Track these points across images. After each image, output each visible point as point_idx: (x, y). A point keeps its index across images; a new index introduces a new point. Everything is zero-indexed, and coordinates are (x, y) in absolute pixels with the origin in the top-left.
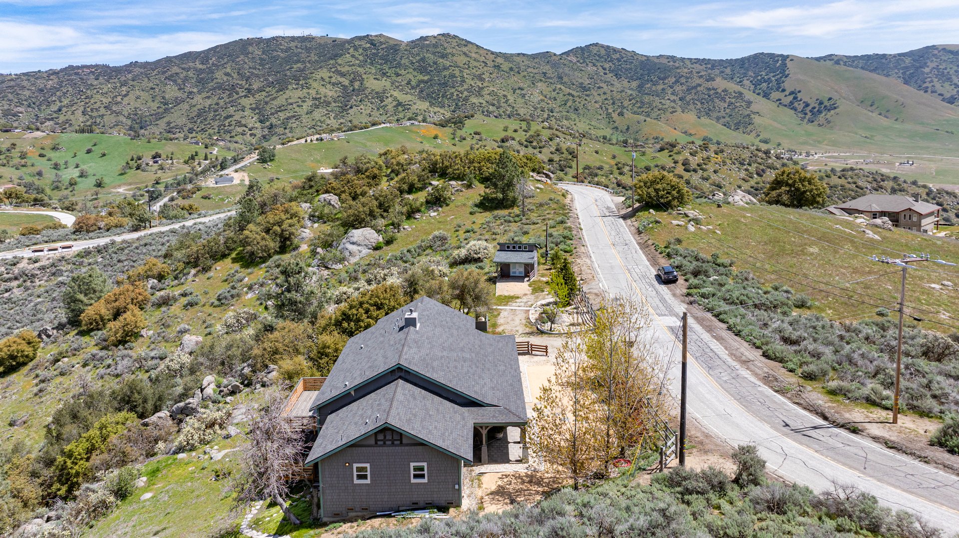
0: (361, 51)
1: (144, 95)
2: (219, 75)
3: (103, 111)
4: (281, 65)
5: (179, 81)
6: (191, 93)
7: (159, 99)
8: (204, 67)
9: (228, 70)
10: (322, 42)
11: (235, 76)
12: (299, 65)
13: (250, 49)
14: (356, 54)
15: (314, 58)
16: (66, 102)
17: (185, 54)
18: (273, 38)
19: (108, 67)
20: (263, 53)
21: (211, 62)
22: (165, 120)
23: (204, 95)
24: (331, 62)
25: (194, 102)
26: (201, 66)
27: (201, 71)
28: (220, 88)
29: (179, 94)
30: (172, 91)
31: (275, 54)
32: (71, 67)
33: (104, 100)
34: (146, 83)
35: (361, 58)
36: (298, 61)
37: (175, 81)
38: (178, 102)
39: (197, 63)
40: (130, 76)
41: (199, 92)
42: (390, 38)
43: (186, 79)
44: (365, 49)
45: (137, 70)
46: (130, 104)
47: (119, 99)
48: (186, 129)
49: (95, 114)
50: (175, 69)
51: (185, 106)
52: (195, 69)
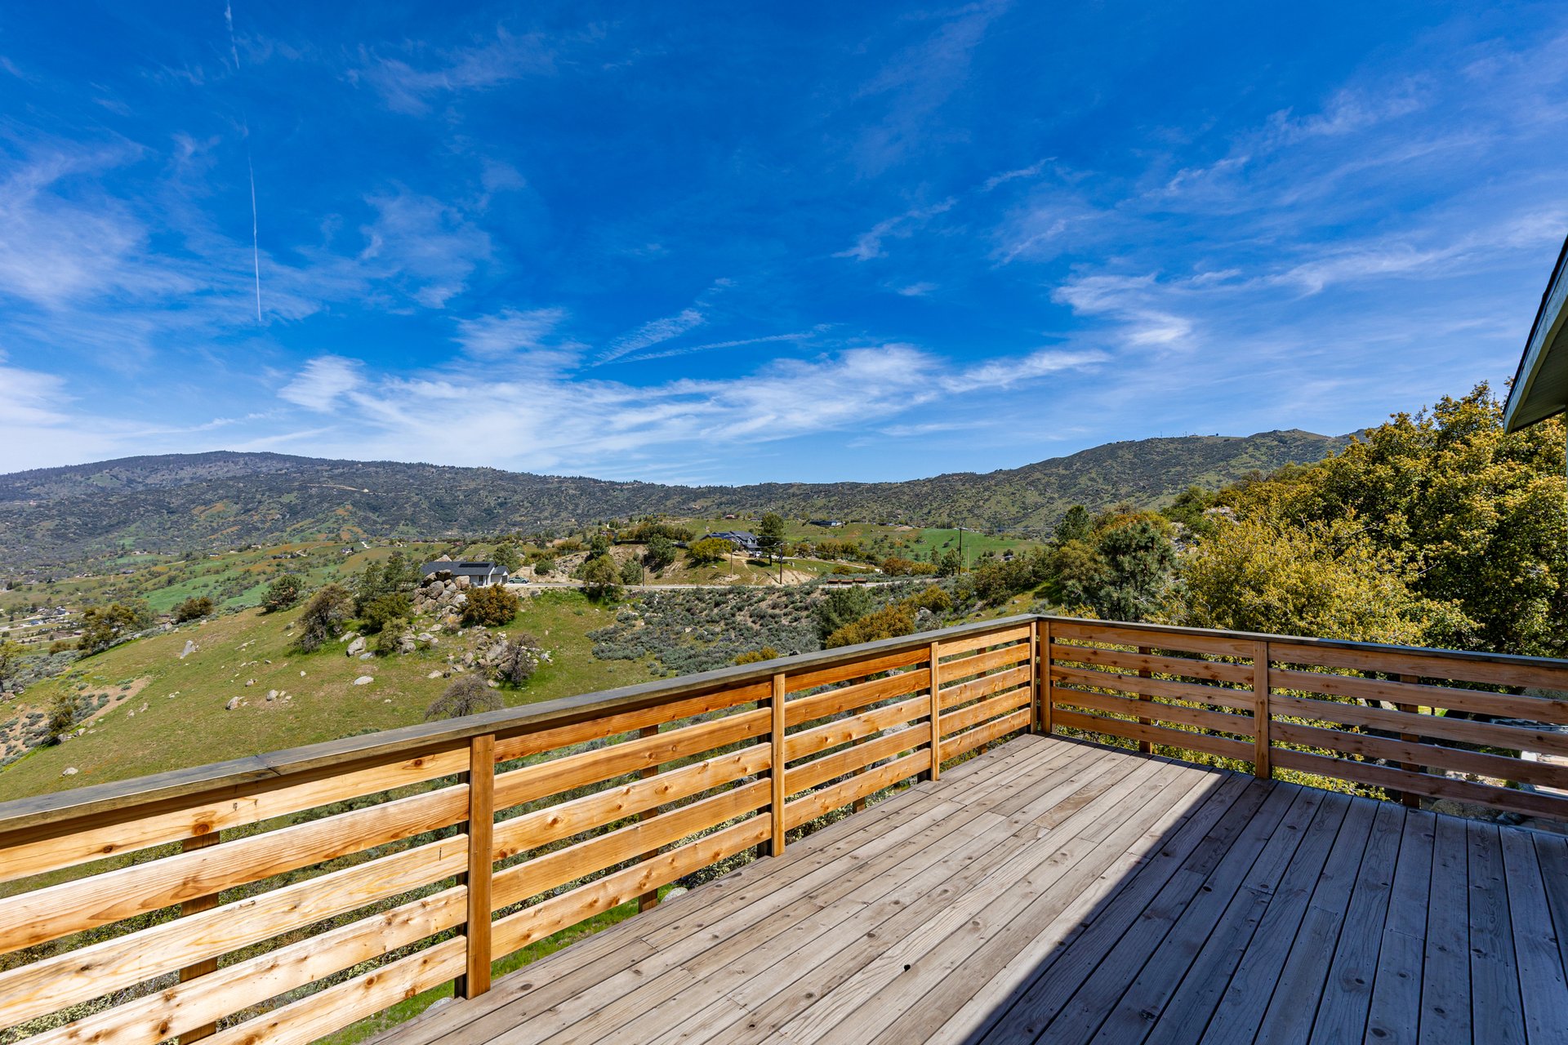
0: (1264, 450)
1: (1005, 500)
2: (1083, 481)
3: (965, 514)
4: (1155, 468)
5: (1041, 487)
6: (1052, 498)
7: (1019, 503)
8: (1068, 472)
9: (1093, 475)
10: (1210, 442)
11: (1101, 481)
12: (1178, 468)
13: (1120, 453)
14: (1257, 454)
15: (1198, 459)
16: (935, 505)
17: (1049, 461)
18: (1148, 441)
19: (975, 474)
20: (1135, 456)
21: (1075, 467)
22: (1024, 524)
23: (1065, 500)
24: (1221, 464)
25: (1053, 507)
26: (1064, 472)
27: (1064, 477)
28: (1082, 493)
29: (1040, 500)
30: (1032, 497)
31: (1149, 457)
32: (944, 476)
33: (968, 504)
34: (1008, 489)
35: (1264, 458)
36: (1178, 464)
37: (1036, 487)
38: (1037, 507)
39: (1060, 468)
40: (993, 482)
41: (1060, 498)
42: (1308, 434)
43: (1048, 484)
44: (1270, 448)
45: (1001, 477)
46: (990, 508)
47: (981, 503)
48: (1043, 534)
49: (958, 517)
50: (1037, 475)
51: (1045, 511)
52: (1058, 475)
